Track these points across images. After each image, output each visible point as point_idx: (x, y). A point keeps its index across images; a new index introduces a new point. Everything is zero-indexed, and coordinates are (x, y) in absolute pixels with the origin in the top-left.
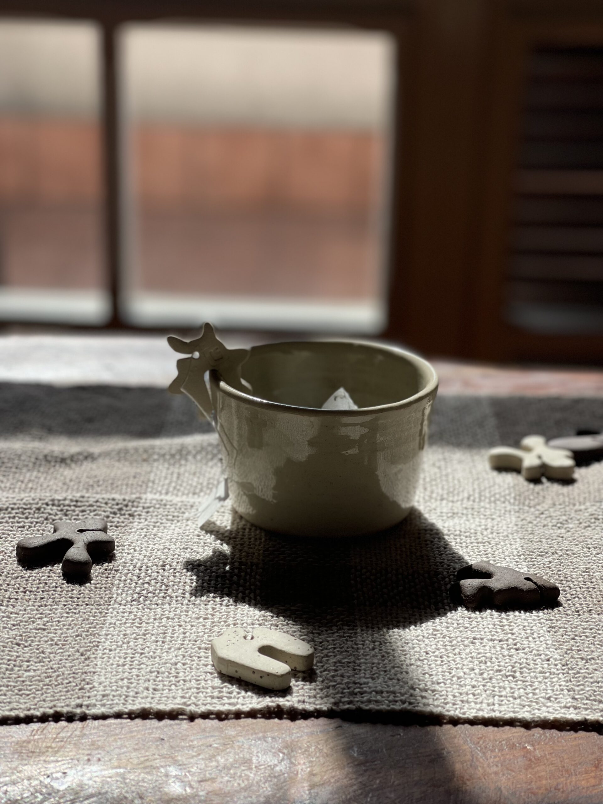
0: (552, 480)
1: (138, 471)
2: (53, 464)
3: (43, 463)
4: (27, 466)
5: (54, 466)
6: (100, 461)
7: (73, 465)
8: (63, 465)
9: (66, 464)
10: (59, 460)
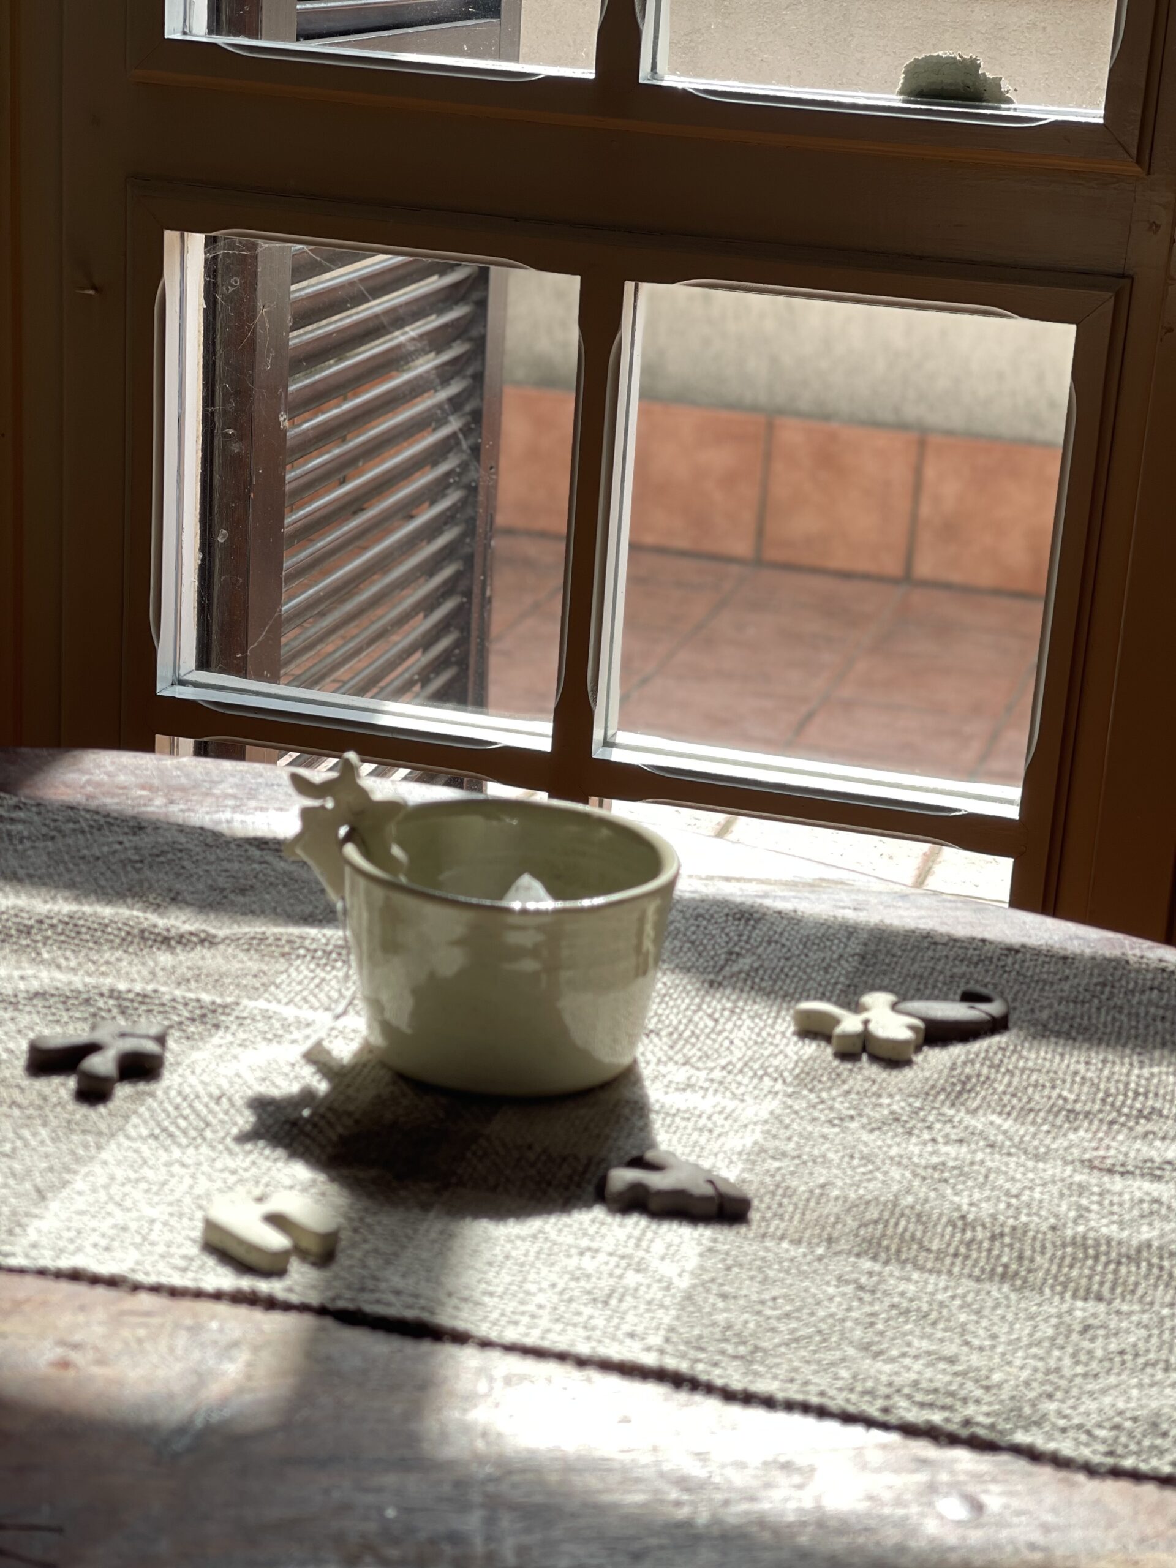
0: (875, 1058)
1: (265, 968)
2: (150, 943)
3: (136, 940)
4: (112, 941)
5: (151, 947)
6: (222, 947)
7: (179, 949)
8: (164, 947)
9: (169, 945)
10: (159, 939)
